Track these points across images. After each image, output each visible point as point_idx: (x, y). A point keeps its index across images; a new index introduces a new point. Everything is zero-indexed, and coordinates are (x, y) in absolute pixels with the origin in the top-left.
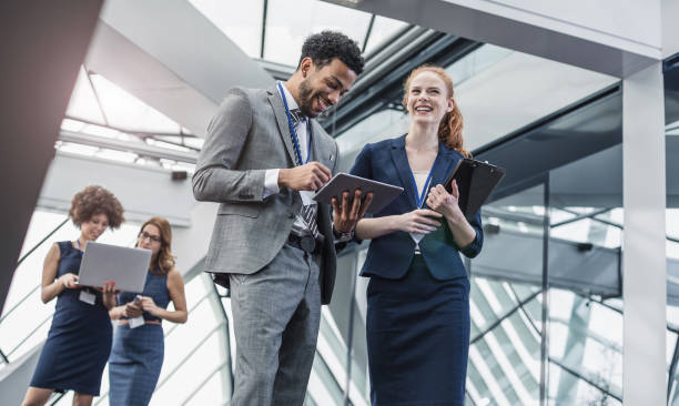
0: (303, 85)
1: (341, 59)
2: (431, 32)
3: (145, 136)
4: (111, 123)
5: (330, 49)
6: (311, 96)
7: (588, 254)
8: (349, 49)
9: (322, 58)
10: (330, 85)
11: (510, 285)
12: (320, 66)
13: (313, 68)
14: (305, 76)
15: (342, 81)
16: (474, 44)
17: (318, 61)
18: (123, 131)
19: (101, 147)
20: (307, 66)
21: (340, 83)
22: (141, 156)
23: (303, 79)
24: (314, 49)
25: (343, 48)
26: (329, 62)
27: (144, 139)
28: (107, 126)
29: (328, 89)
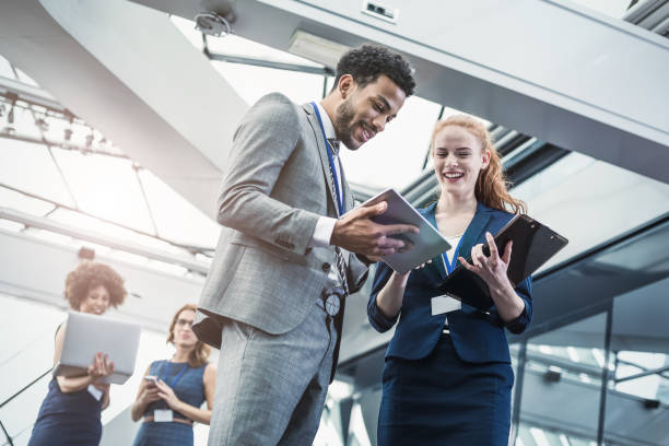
0: (342, 108)
1: (389, 77)
2: (513, 134)
3: (195, 251)
4: (161, 236)
5: (374, 63)
6: (352, 123)
7: (656, 412)
8: (398, 64)
9: (366, 75)
10: (376, 107)
11: (568, 438)
12: (363, 84)
13: (354, 87)
14: (344, 97)
15: (391, 103)
16: (560, 152)
17: (360, 79)
18: (172, 244)
19: (150, 258)
20: (346, 86)
21: (387, 104)
22: (190, 271)
23: (343, 101)
24: (355, 64)
25: (392, 62)
26: (374, 80)
27: (194, 253)
28: (157, 237)
29: (373, 113)
